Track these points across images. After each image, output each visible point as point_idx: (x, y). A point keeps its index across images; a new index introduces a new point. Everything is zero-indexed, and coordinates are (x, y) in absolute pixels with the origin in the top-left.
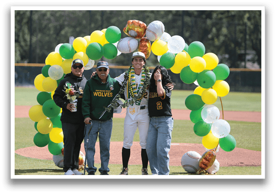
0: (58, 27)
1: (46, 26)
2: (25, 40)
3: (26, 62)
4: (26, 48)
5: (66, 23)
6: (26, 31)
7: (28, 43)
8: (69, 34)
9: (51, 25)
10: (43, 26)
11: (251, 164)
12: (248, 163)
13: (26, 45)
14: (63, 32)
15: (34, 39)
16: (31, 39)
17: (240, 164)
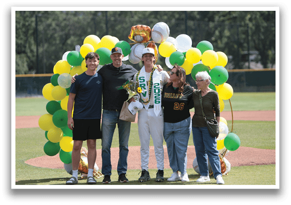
0: (64, 37)
1: (52, 36)
2: (32, 51)
3: (34, 72)
4: (34, 59)
5: (71, 32)
6: (32, 41)
7: (35, 54)
8: (75, 43)
9: (56, 35)
10: (49, 36)
11: (261, 163)
12: (258, 162)
13: (33, 56)
14: (69, 42)
15: (41, 50)
16: (37, 50)
17: (251, 163)
